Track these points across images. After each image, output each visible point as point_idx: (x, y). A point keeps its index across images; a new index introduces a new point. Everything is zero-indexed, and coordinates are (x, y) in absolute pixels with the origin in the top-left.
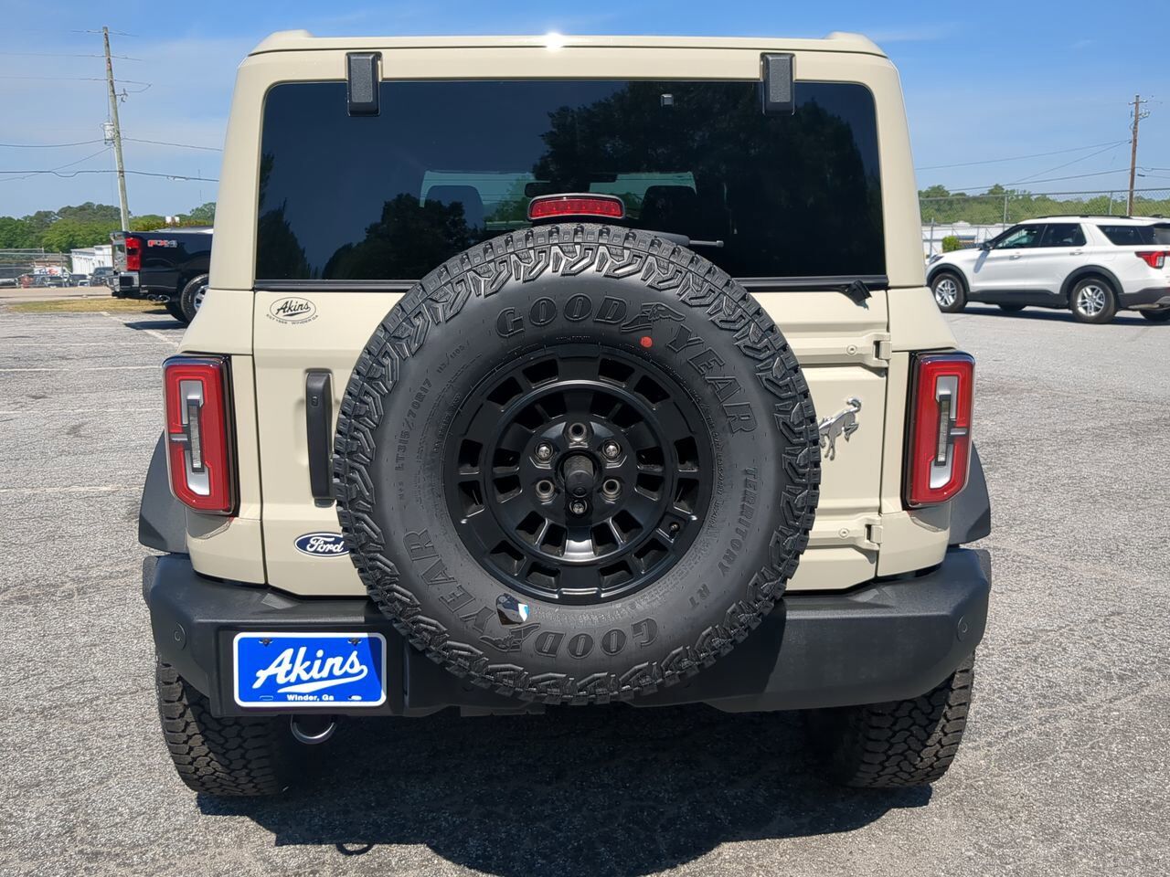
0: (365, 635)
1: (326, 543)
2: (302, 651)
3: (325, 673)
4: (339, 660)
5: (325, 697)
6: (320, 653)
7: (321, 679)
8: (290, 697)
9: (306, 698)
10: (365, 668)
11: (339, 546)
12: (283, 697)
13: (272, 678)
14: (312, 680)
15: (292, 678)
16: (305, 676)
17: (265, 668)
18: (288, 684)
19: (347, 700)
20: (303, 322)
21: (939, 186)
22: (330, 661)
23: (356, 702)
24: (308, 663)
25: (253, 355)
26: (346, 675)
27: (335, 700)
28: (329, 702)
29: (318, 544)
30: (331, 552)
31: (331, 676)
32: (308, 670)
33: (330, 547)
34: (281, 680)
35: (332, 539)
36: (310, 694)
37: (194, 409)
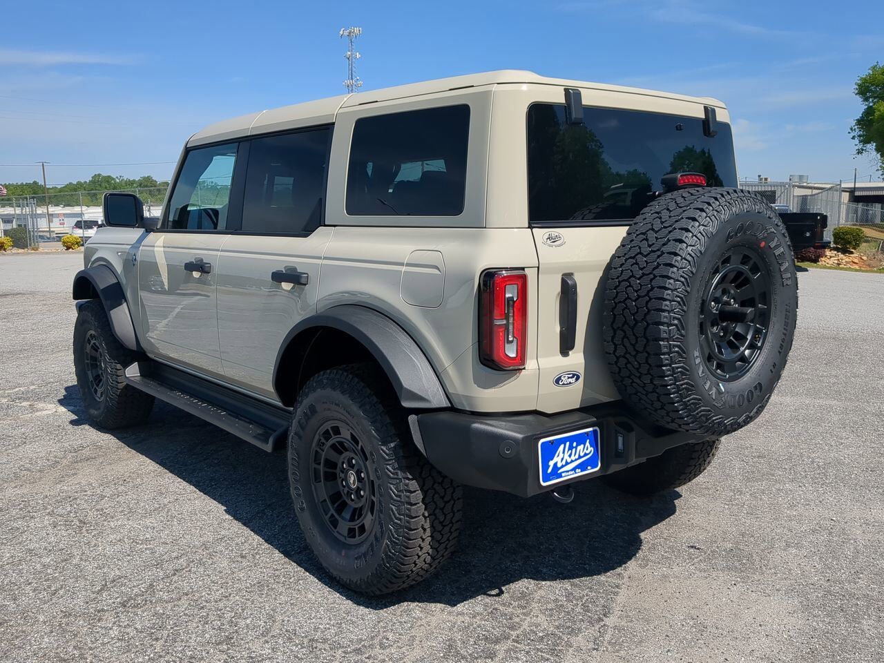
0: (591, 429)
1: (569, 378)
2: (568, 444)
3: (577, 457)
4: (582, 446)
5: (578, 470)
6: (575, 444)
7: (576, 460)
8: (563, 475)
9: (570, 473)
10: (592, 448)
11: (574, 379)
12: (560, 476)
13: (555, 464)
14: (572, 461)
15: (564, 463)
16: (569, 460)
17: (552, 459)
18: (563, 466)
19: (585, 470)
20: (559, 246)
21: (148, 177)
22: (579, 448)
23: (590, 471)
24: (570, 451)
25: (538, 268)
26: (586, 455)
27: (582, 471)
28: (579, 473)
29: (565, 380)
30: (570, 383)
31: (580, 457)
32: (570, 456)
33: (570, 380)
34: (559, 465)
35: (571, 375)
36: (571, 470)
37: (511, 303)
